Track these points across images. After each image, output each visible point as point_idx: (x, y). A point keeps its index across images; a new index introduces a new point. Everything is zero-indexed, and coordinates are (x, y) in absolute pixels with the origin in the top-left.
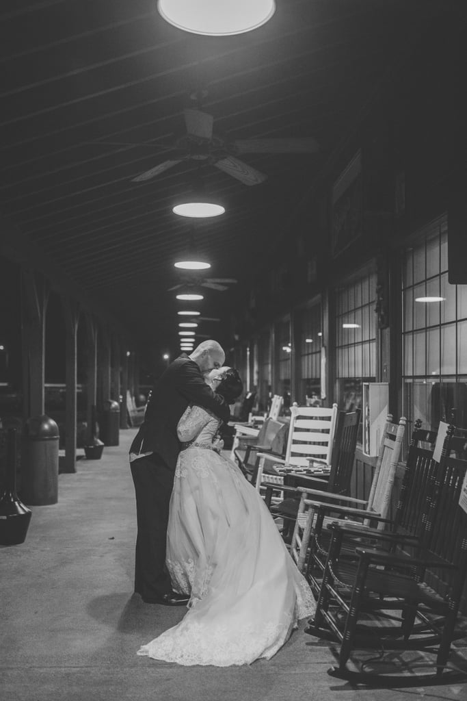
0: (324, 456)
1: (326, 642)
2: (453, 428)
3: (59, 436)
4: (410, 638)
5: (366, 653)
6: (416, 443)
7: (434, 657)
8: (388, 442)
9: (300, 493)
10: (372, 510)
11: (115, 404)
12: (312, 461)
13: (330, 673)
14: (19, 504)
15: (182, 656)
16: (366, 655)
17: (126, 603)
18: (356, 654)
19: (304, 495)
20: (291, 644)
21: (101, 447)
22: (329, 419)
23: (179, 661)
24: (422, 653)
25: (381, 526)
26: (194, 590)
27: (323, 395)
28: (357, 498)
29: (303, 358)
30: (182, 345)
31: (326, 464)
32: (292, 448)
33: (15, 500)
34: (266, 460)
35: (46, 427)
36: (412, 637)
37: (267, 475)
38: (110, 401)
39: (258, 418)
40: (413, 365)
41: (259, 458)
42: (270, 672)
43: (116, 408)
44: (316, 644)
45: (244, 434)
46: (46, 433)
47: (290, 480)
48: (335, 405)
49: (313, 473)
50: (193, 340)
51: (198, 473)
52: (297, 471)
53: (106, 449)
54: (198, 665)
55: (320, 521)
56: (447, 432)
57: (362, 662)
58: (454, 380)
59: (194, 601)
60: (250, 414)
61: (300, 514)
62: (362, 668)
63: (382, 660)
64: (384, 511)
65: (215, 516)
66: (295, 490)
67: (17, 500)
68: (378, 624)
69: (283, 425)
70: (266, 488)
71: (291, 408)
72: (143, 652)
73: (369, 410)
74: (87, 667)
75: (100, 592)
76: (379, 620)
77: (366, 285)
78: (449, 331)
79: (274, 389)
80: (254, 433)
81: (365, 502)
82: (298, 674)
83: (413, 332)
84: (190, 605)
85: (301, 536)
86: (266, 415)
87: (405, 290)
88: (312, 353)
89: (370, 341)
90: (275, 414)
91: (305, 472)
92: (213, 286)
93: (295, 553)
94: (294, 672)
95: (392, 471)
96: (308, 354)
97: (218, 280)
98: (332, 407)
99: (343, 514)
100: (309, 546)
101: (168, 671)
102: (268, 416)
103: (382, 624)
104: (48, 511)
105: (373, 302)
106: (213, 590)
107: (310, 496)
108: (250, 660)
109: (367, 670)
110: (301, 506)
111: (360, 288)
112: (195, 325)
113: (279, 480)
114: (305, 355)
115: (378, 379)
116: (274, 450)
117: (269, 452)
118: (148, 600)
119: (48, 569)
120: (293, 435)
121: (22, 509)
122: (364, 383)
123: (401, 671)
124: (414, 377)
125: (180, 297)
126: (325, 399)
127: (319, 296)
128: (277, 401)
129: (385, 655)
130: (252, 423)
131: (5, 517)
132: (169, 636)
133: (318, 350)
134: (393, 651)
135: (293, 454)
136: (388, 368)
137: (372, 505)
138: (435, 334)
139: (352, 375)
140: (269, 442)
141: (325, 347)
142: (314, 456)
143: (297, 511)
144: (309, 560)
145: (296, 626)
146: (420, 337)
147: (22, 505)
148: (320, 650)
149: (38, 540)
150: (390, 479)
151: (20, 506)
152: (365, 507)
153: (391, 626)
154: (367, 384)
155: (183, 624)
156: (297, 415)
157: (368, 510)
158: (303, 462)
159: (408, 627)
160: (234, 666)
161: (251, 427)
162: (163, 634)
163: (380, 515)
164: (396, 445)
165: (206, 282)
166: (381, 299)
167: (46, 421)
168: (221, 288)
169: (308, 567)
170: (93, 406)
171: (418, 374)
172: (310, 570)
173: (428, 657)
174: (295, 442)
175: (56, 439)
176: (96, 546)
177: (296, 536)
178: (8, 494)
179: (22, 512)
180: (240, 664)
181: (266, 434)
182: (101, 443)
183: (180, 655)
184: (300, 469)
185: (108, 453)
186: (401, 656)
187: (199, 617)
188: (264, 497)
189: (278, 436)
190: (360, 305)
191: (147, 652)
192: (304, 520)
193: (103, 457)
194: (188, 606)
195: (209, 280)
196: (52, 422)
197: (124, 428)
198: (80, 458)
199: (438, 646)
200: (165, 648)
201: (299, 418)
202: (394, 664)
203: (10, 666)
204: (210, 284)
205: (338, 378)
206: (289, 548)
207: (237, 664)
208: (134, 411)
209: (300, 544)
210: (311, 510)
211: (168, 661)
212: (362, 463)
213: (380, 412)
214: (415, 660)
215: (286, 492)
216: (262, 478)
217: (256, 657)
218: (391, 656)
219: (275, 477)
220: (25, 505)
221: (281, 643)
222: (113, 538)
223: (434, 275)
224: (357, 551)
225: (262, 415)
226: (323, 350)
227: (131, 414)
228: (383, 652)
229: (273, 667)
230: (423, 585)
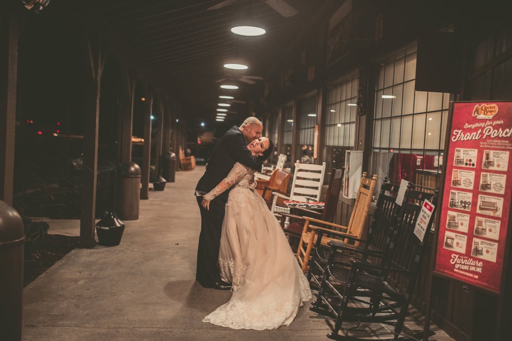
0: (316, 196)
1: (322, 316)
2: (411, 184)
3: (140, 176)
4: (376, 315)
5: (348, 324)
6: (384, 192)
7: (392, 328)
8: (363, 190)
9: (304, 220)
10: (350, 233)
11: (173, 155)
12: (308, 199)
13: (328, 336)
14: (117, 220)
15: (232, 323)
16: (348, 325)
17: (190, 287)
18: (345, 325)
19: (307, 222)
20: (300, 317)
21: (165, 183)
22: (319, 172)
23: (231, 326)
24: (383, 325)
25: (357, 243)
26: (234, 280)
27: (315, 156)
28: (341, 225)
29: (301, 131)
30: (218, 117)
31: (317, 201)
32: (294, 190)
33: (114, 217)
34: (279, 197)
35: (133, 169)
36: (377, 314)
37: (278, 207)
38: (170, 152)
39: (268, 168)
40: (381, 140)
41: (273, 196)
42: (289, 334)
43: (173, 158)
44: (316, 317)
45: (260, 179)
46: (132, 173)
47: (294, 210)
48: (324, 163)
49: (310, 207)
50: (225, 115)
51: (239, 204)
52: (300, 205)
53: (167, 184)
54: (243, 329)
55: (319, 239)
56: (408, 187)
57: (346, 329)
58: (409, 152)
59: (235, 288)
60: (263, 165)
61: (304, 234)
62: (347, 333)
63: (358, 328)
64: (360, 234)
65: (248, 232)
66: (301, 218)
67: (115, 217)
68: (354, 305)
69: (287, 174)
70: (281, 216)
71: (295, 164)
72: (206, 320)
73: (349, 168)
74: (171, 328)
75: (173, 279)
76: (354, 303)
77: (350, 85)
78: (408, 121)
79: (279, 148)
80: (267, 178)
81: (345, 228)
82: (306, 336)
83: (382, 119)
84: (233, 291)
85: (305, 249)
86: (273, 166)
87: (377, 91)
88: (308, 128)
89: (350, 123)
90: (281, 167)
91: (305, 206)
92: (246, 81)
93: (300, 259)
94: (304, 335)
95: (366, 209)
96: (305, 129)
97: (250, 77)
98: (322, 165)
99: (334, 236)
100: (311, 254)
101: (224, 332)
102: (275, 168)
103: (356, 305)
104: (133, 224)
105: (355, 97)
106: (248, 281)
107: (311, 223)
108: (276, 326)
109: (350, 334)
110: (305, 228)
111: (345, 89)
112: (228, 105)
113: (287, 210)
114: (302, 129)
115: (357, 148)
116: (281, 190)
117: (278, 191)
118: (204, 286)
119: (138, 263)
120: (296, 182)
121: (118, 223)
122: (347, 151)
123: (372, 336)
124: (380, 149)
125: (223, 87)
126: (316, 159)
127: (316, 91)
128: (282, 158)
129: (361, 325)
130: (264, 172)
131: (107, 228)
132: (222, 310)
133: (312, 126)
134: (364, 323)
135: (295, 194)
136: (363, 142)
137: (350, 230)
138: (397, 122)
139: (336, 144)
140: (277, 185)
141: (318, 125)
142: (309, 196)
143: (302, 233)
144: (310, 263)
145: (302, 304)
146: (387, 123)
147: (119, 221)
148: (319, 321)
149: (128, 243)
150: (364, 214)
151: (118, 222)
152: (346, 231)
153: (362, 307)
154: (349, 151)
155: (231, 303)
156: (299, 168)
157: (348, 233)
158: (302, 199)
159: (375, 308)
160: (267, 330)
161: (263, 174)
162: (218, 309)
163: (357, 237)
164: (369, 192)
165: (242, 78)
166: (361, 96)
167: (133, 165)
168: (251, 82)
169: (310, 268)
170: (160, 156)
171: (383, 147)
172: (311, 270)
173: (387, 327)
174: (297, 186)
175: (139, 177)
176: (167, 249)
177: (301, 248)
178: (109, 213)
179: (118, 225)
180: (271, 329)
181: (275, 179)
182: (164, 180)
183: (231, 323)
184: (301, 204)
185: (169, 187)
186: (370, 326)
187: (241, 299)
188: (280, 221)
189: (284, 181)
190: (344, 99)
191: (209, 320)
192: (307, 238)
193: (166, 190)
194: (231, 291)
195: (244, 77)
196: (137, 166)
197: (178, 170)
198: (150, 189)
199: (396, 321)
200: (221, 318)
201: (300, 170)
202: (366, 331)
204: (244, 79)
205: (326, 146)
207: (268, 328)
208: (183, 160)
209: (305, 254)
210: (313, 232)
211: (224, 326)
212: (341, 203)
213: (356, 170)
214: (379, 329)
215: (291, 220)
216: (275, 209)
217: (280, 324)
218: (364, 326)
219: (283, 208)
220: (121, 220)
221: (294, 315)
222: (178, 244)
223: (399, 83)
224: (350, 261)
225: (270, 167)
226: (317, 127)
227: (182, 162)
228: (359, 324)
229: (290, 332)
230: (386, 283)
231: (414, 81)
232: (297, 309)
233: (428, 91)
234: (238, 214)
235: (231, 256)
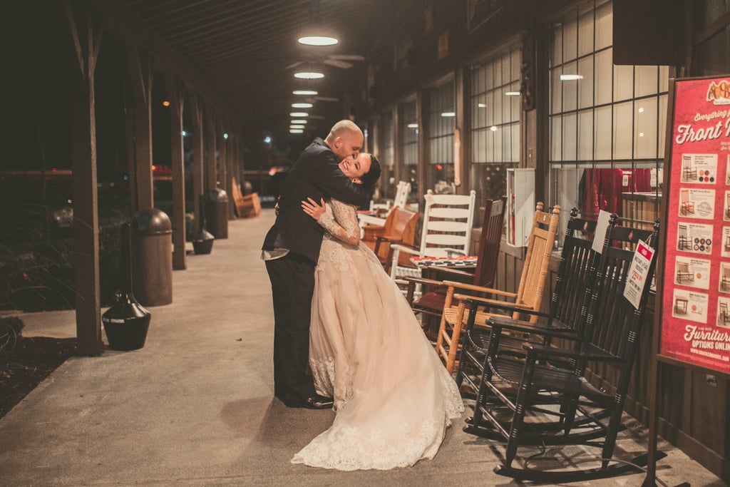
0: (462, 247)
1: (484, 440)
2: (615, 217)
3: (171, 231)
4: (570, 433)
5: (527, 449)
6: (572, 233)
7: (598, 451)
8: (539, 232)
9: (446, 287)
10: (522, 302)
11: (223, 193)
12: (450, 253)
13: (497, 472)
14: (137, 306)
15: (340, 462)
16: (527, 452)
17: (266, 408)
18: (521, 451)
19: (451, 289)
20: (447, 443)
21: (211, 241)
22: (466, 207)
23: (338, 467)
24: (582, 447)
25: (533, 319)
26: (337, 392)
27: (458, 181)
28: (506, 291)
29: (432, 142)
30: (292, 127)
31: (464, 255)
32: (426, 238)
33: (132, 302)
34: (402, 253)
35: (157, 220)
36: (573, 431)
37: (402, 268)
38: (217, 189)
39: (382, 206)
40: (563, 147)
41: (392, 250)
42: (432, 473)
43: (223, 198)
44: (475, 443)
45: (368, 224)
46: (157, 228)
47: (427, 272)
48: (473, 192)
49: (454, 265)
50: (304, 122)
51: (336, 267)
52: (437, 263)
53: (216, 243)
54: (359, 470)
55: (472, 316)
56: (610, 222)
57: (525, 459)
58: (608, 166)
59: (339, 404)
60: (372, 202)
61: (446, 309)
62: (526, 465)
63: (543, 456)
64: (537, 304)
65: (354, 312)
66: (440, 283)
67: (134, 302)
68: (534, 420)
69: (414, 214)
70: (408, 282)
71: (426, 197)
72: (296, 460)
73: (513, 198)
74: (239, 476)
75: (235, 398)
76: (534, 415)
77: (507, 62)
78: (604, 115)
79: (397, 174)
80: (381, 222)
81: (513, 295)
82: (460, 474)
83: (562, 114)
84: (336, 409)
85: (450, 333)
86: (388, 202)
87: (552, 69)
88: (443, 136)
89: (511, 123)
90: (402, 203)
91: (446, 265)
92: (336, 64)
93: (443, 350)
94: (456, 472)
95: (545, 262)
96: (438, 137)
97: (342, 57)
98: (468, 194)
99: (496, 309)
100: (460, 342)
101: (326, 477)
102: (392, 205)
103: (538, 419)
104: (164, 312)
105: (517, 81)
106: (358, 392)
107: (457, 290)
108: (412, 461)
109: (531, 466)
110: (448, 299)
111: (499, 70)
112: (309, 106)
113: (417, 273)
114: (434, 138)
115: (524, 163)
116: (405, 241)
117: (400, 242)
118: (290, 404)
119: (176, 374)
120: (428, 225)
121: (139, 311)
122: (508, 169)
123: (565, 467)
124: (562, 162)
125: (298, 75)
126: (459, 186)
127: (452, 73)
128: (403, 188)
129: (547, 450)
130: (376, 212)
131: (122, 321)
132: (320, 442)
133: (450, 132)
134: (552, 446)
135: (429, 245)
136: (535, 153)
137: (522, 298)
138: (586, 118)
139: (490, 160)
140: (397, 233)
141: (460, 130)
142: (451, 247)
143: (443, 307)
144: (460, 356)
145: (449, 423)
146: (570, 120)
147: (141, 307)
148: (479, 449)
149: (158, 344)
150: (543, 270)
152: (514, 300)
153: (548, 421)
154: (512, 170)
156: (433, 203)
157: (518, 303)
158: (441, 254)
159: (569, 422)
160: (397, 468)
161: (374, 216)
162: (313, 441)
163: (532, 308)
164: (549, 235)
165: (329, 59)
166: (526, 78)
167: (157, 214)
168: (345, 66)
169: (460, 364)
170: (200, 196)
171: (567, 160)
172: (462, 368)
173: (590, 451)
174: (430, 232)
175: (169, 234)
176: (224, 349)
177: (443, 332)
178: (124, 296)
179: (140, 315)
180: (403, 466)
181: (394, 223)
182: (210, 236)
183: (337, 461)
184: (439, 261)
185: (217, 247)
186: (562, 451)
187: (350, 421)
188: (406, 292)
189: (408, 226)
190: (499, 84)
191: (302, 459)
192: (452, 315)
193: (214, 251)
194: (333, 409)
195: (333, 57)
196: (164, 215)
197: (232, 219)
198: (189, 253)
199: (603, 439)
200: (320, 455)
201: (434, 206)
202: (556, 459)
203: (156, 479)
204: (333, 61)
205: (474, 163)
206: (434, 346)
207: (400, 466)
208: (240, 200)
209: (449, 342)
210: (461, 305)
211: (327, 468)
212: (504, 254)
213: (526, 199)
214: (577, 455)
215: (424, 287)
216: (397, 271)
217: (418, 457)
218: (553, 452)
219: (410, 270)
220: (143, 306)
221: (439, 441)
222: (241, 340)
223: (586, 54)
224: (524, 347)
225: (385, 203)
226: (457, 133)
227: (238, 204)
228: (544, 449)
229: (433, 469)
230: (584, 380)
231: (611, 49)
232: (442, 429)
233: (634, 64)
234: (337, 283)
235: (329, 354)
